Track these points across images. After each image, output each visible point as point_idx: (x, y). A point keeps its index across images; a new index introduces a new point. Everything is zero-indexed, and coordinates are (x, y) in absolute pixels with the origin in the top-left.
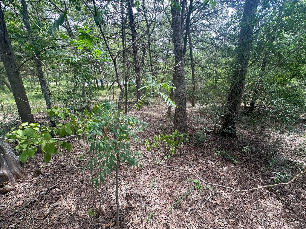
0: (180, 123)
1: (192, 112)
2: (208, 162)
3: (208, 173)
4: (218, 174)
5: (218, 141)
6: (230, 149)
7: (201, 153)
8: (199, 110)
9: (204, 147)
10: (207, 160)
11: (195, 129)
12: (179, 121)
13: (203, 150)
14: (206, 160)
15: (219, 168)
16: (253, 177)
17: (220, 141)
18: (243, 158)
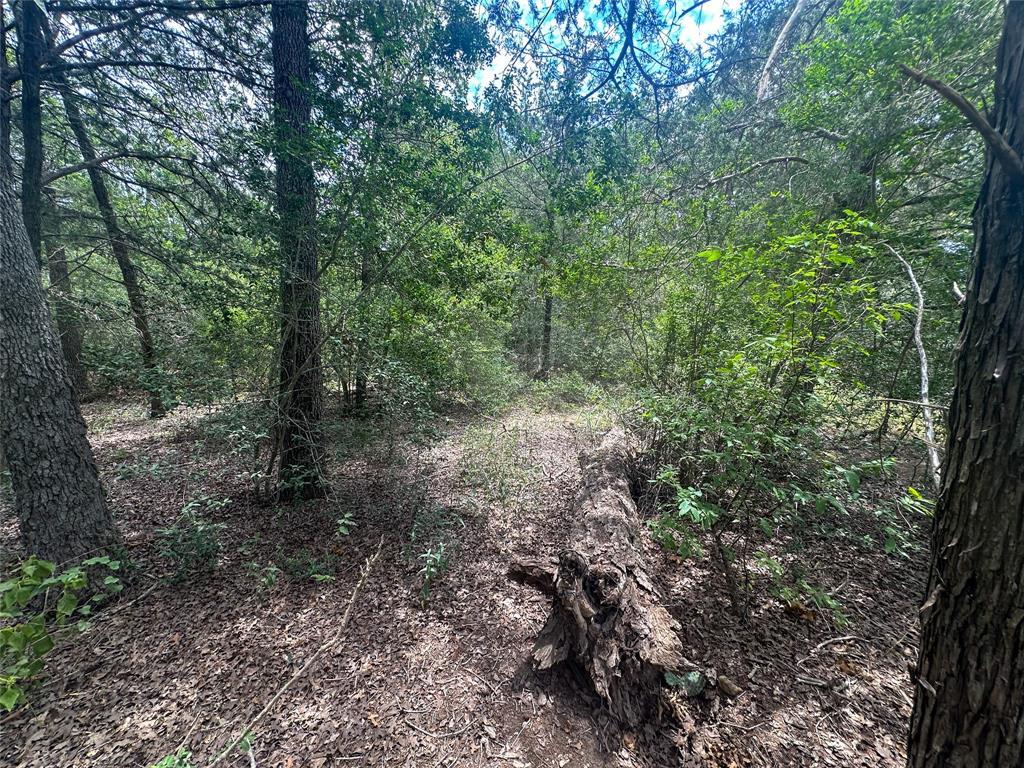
0: (56, 516)
1: (152, 441)
2: (241, 626)
3: (243, 672)
4: (280, 653)
5: (274, 525)
6: (315, 539)
7: (204, 604)
8: (187, 427)
9: (217, 574)
10: (234, 624)
11: (171, 514)
12: (51, 506)
13: (212, 592)
14: (228, 624)
15: (284, 627)
16: (385, 596)
17: (282, 526)
18: (357, 549)
